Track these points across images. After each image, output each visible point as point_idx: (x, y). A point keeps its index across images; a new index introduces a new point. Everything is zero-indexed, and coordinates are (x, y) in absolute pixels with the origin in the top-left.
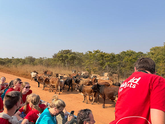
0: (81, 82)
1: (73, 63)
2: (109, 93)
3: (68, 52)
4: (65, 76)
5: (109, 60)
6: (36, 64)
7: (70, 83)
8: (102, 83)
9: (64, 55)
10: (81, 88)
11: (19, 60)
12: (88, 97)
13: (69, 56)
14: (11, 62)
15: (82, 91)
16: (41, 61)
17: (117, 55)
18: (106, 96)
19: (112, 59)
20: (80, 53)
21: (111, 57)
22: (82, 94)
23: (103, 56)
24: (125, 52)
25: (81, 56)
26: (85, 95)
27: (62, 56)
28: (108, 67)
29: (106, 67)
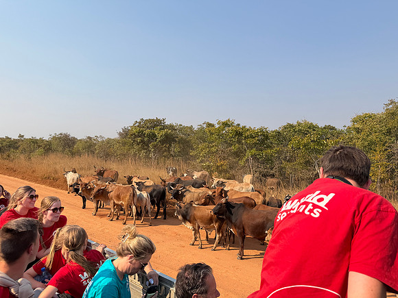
0: (188, 198)
1: (169, 151)
2: (254, 223)
3: (156, 123)
4: (149, 183)
5: (255, 144)
6: (79, 153)
7: (161, 200)
8: (238, 200)
9: (147, 131)
10: (187, 212)
11: (35, 143)
12: (203, 232)
13: (160, 134)
14: (17, 148)
15: (188, 218)
16: (90, 146)
17: (273, 132)
18: (247, 231)
19: (262, 142)
20: (184, 127)
21: (260, 138)
22: (189, 226)
23: (239, 133)
24: (292, 126)
25: (189, 135)
26: (197, 228)
27: (141, 134)
28: (251, 161)
29: (247, 160)
